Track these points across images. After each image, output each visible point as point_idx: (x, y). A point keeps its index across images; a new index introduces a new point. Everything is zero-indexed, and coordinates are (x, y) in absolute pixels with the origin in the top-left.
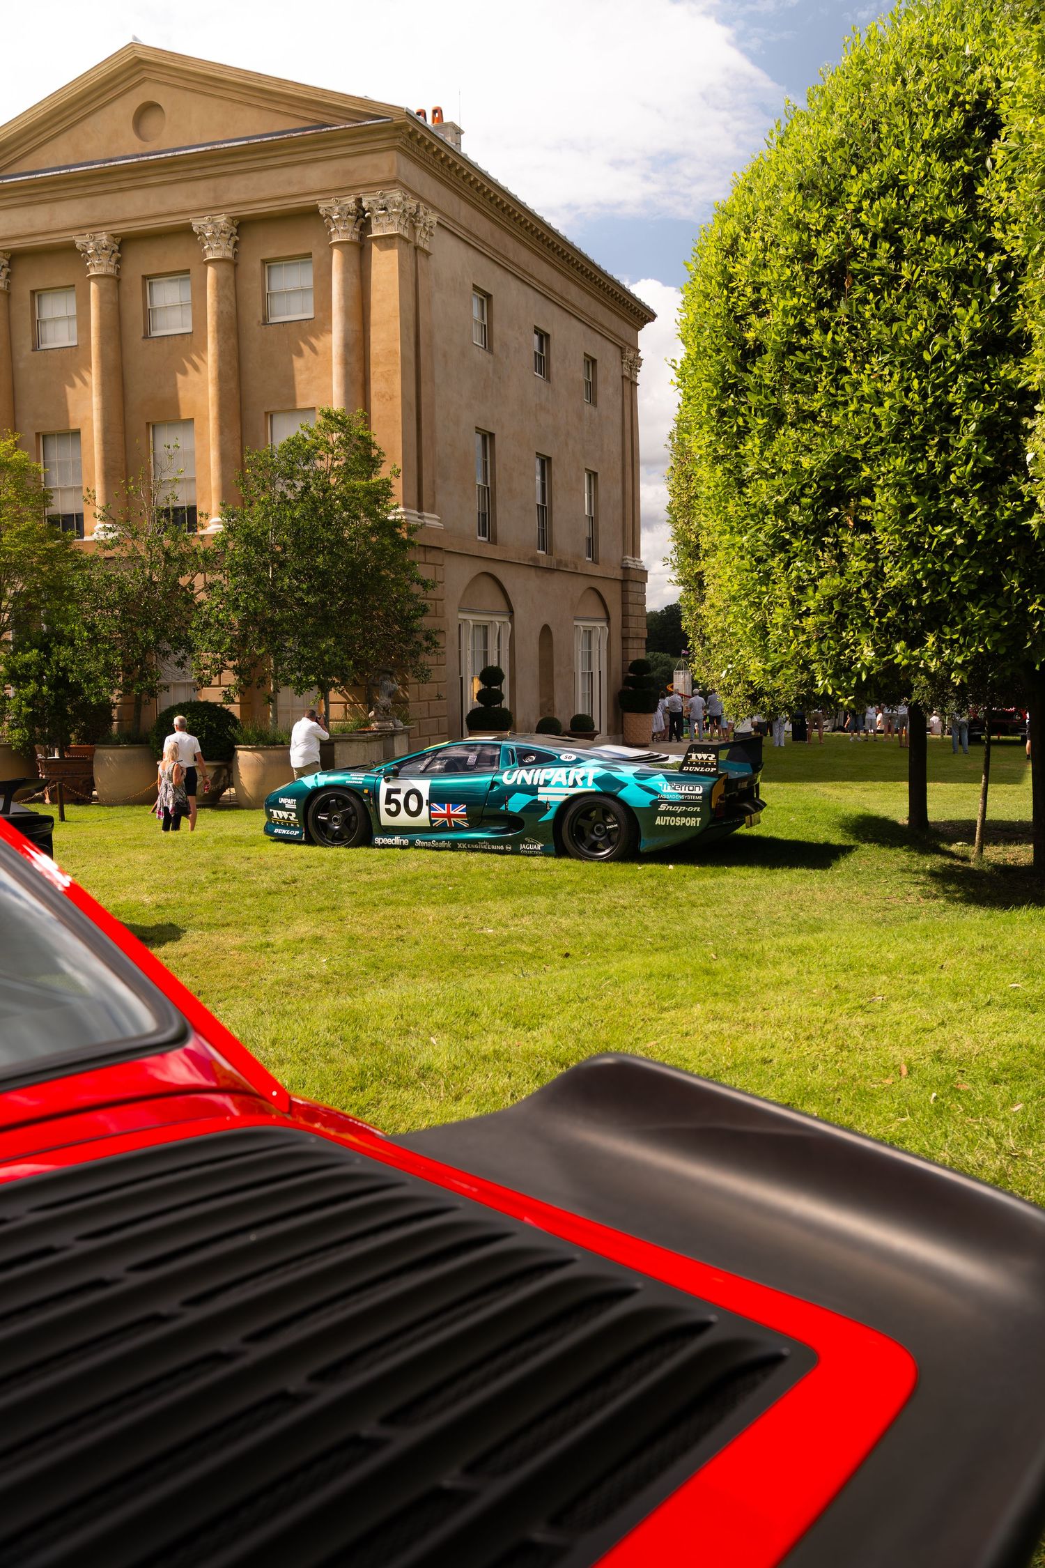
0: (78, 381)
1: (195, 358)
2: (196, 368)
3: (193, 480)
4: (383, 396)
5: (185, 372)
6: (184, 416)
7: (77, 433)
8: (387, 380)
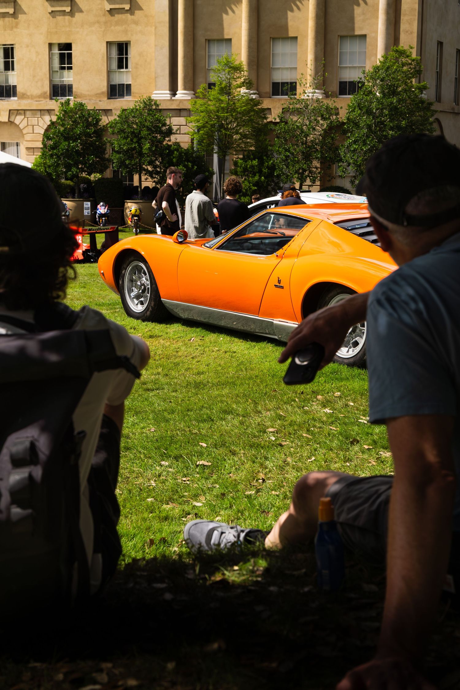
0: (230, 11)
1: (298, 3)
2: (299, 9)
3: (296, 68)
4: (407, 32)
5: (292, 10)
6: (291, 34)
7: (230, 40)
8: (410, 24)
